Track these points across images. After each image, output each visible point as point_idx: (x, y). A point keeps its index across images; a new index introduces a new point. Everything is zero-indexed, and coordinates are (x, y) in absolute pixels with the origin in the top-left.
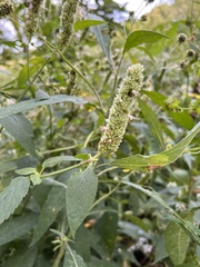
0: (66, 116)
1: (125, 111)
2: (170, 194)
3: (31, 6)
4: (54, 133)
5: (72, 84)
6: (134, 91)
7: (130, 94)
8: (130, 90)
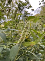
0: (15, 35)
1: (26, 32)
2: (39, 56)
3: (8, 11)
4: (12, 39)
5: (16, 27)
6: (28, 27)
7: (27, 28)
8: (27, 27)
